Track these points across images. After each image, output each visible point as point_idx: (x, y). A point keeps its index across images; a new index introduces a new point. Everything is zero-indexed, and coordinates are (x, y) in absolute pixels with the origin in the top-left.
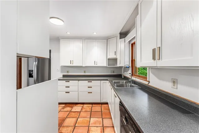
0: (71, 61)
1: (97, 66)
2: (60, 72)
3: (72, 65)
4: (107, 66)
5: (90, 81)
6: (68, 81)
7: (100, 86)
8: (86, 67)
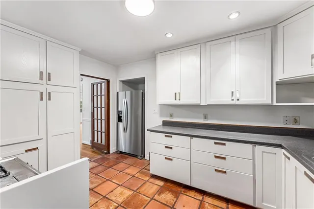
0: (176, 93)
1: (238, 102)
2: (158, 116)
3: (177, 102)
4: (275, 103)
5: (220, 141)
6: (168, 135)
7: (254, 159)
8: (208, 105)
